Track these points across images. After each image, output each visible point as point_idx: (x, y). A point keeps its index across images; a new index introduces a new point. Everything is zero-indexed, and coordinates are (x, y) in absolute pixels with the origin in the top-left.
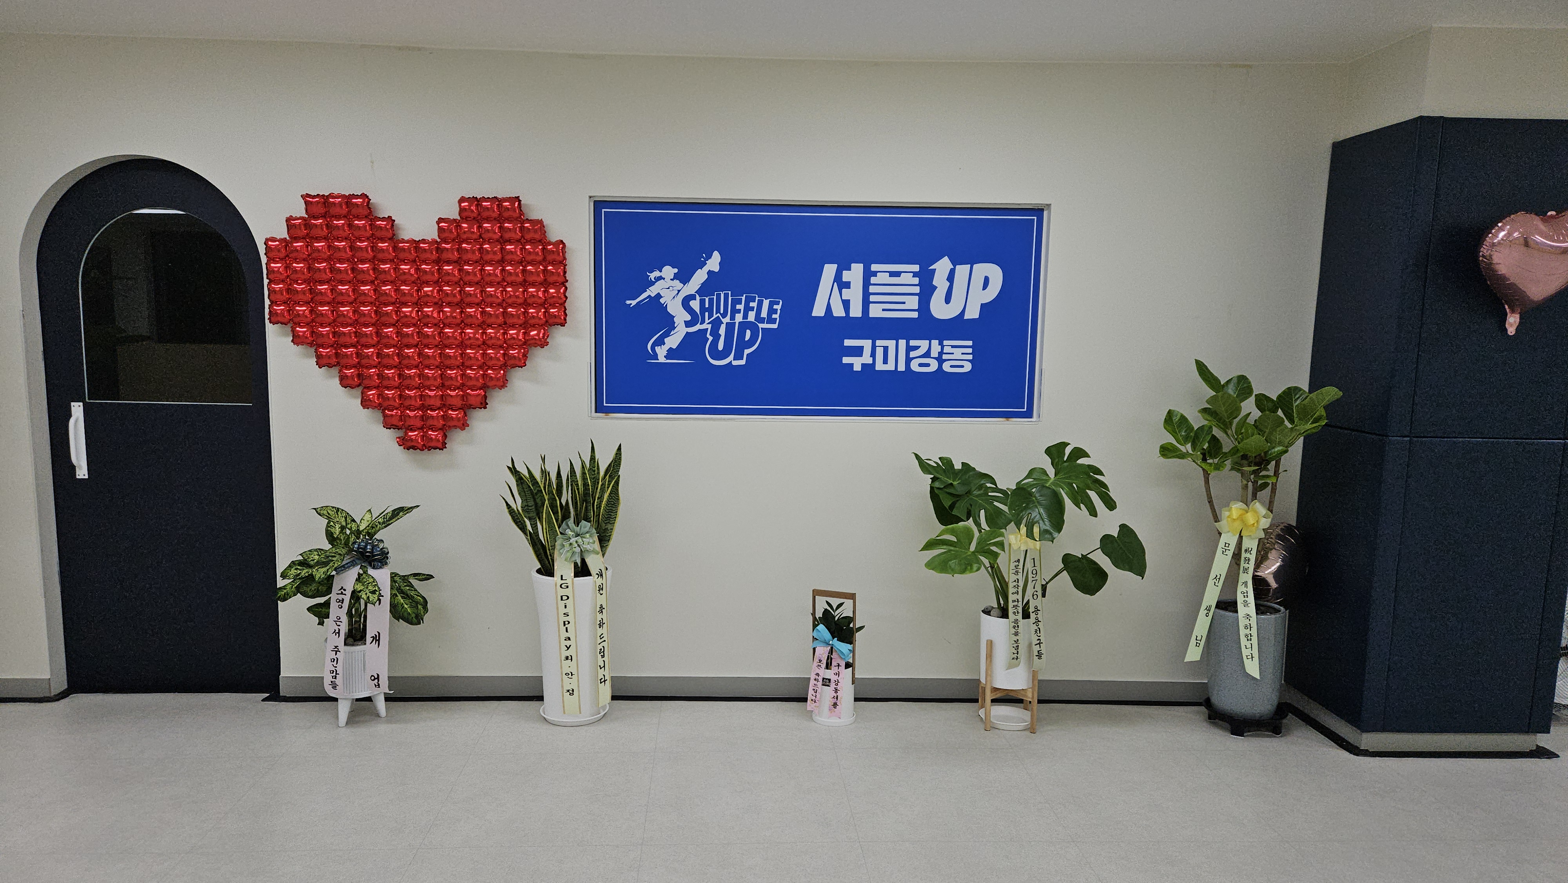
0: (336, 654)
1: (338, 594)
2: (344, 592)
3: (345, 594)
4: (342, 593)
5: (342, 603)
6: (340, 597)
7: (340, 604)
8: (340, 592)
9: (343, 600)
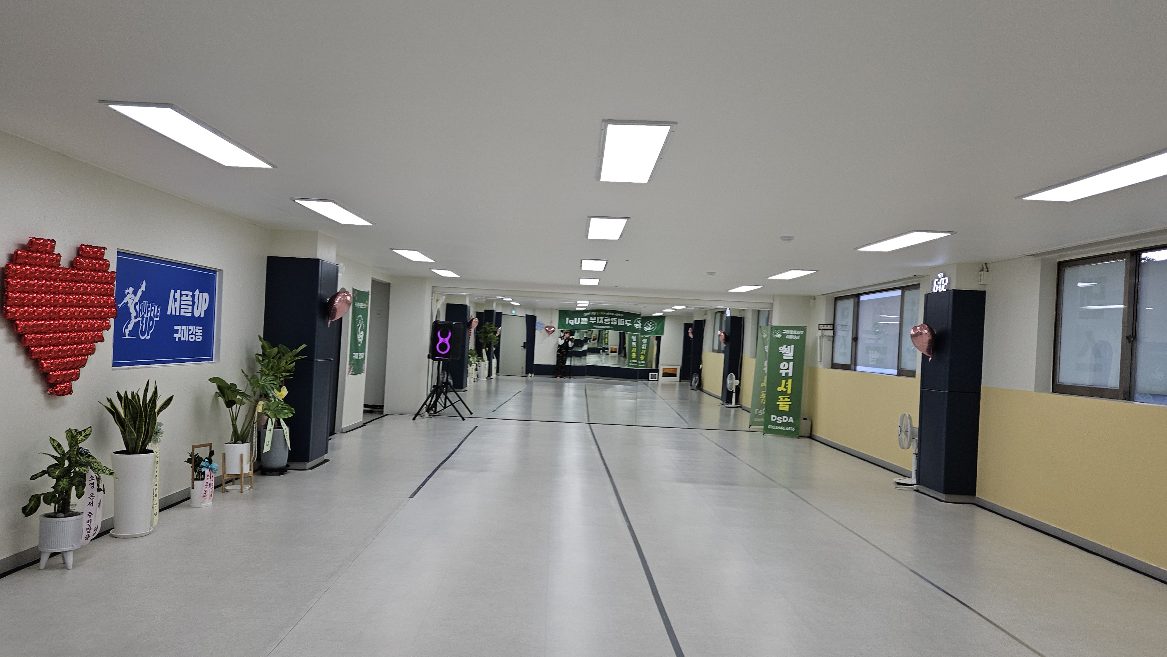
0: (90, 517)
1: (90, 480)
2: (93, 479)
3: (94, 480)
4: (92, 479)
5: (94, 485)
6: (92, 482)
7: (92, 486)
8: (91, 479)
9: (94, 483)
